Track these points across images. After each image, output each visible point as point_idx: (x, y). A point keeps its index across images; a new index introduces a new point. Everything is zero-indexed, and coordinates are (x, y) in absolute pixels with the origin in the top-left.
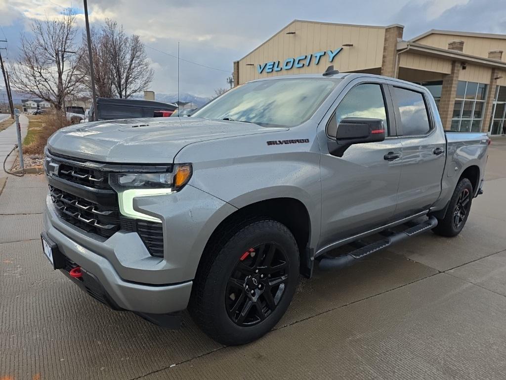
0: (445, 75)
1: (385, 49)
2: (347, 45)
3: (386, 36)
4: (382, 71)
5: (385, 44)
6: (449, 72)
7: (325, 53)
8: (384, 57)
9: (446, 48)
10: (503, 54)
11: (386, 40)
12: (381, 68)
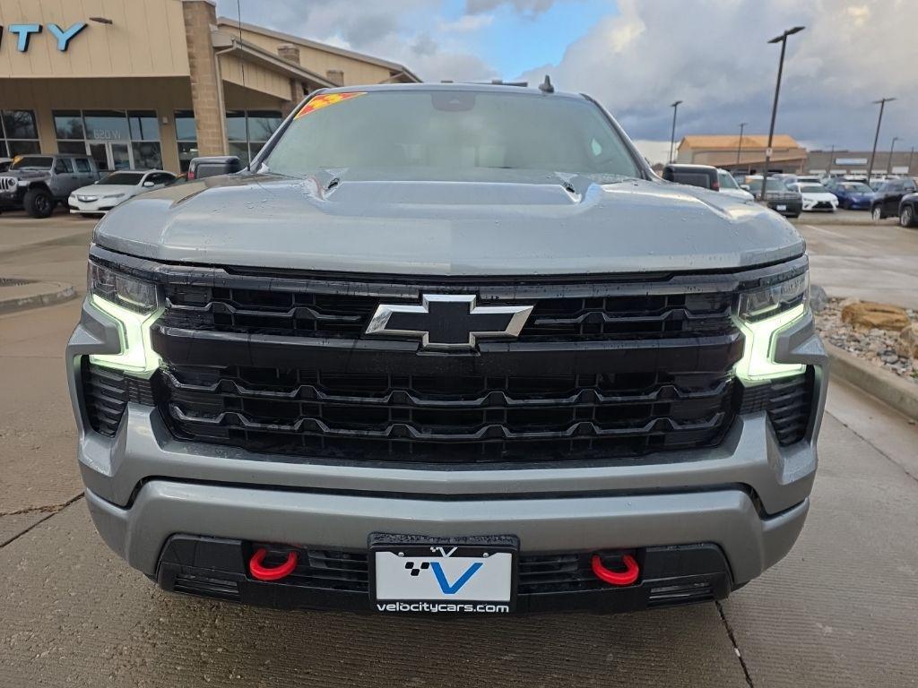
0: (284, 101)
1: (189, 41)
2: (100, 20)
3: (185, 15)
4: (192, 84)
5: (187, 31)
6: (288, 97)
7: (41, 28)
8: (191, 56)
9: (276, 53)
10: (345, 76)
11: (187, 23)
12: (189, 77)
